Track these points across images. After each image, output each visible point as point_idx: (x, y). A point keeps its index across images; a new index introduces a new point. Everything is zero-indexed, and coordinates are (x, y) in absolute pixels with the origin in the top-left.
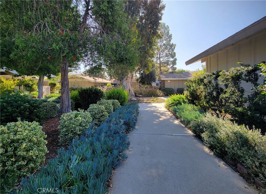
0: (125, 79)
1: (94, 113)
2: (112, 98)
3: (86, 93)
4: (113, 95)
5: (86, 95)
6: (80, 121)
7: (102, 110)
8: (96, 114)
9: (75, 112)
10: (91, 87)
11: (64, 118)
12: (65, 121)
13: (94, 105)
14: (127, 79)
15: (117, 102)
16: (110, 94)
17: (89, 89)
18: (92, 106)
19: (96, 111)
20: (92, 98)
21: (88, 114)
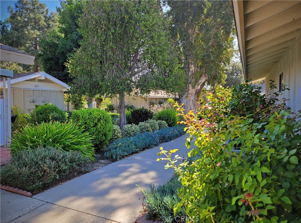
0: (184, 96)
1: (142, 128)
2: (161, 119)
3: (137, 113)
4: (163, 116)
5: (137, 115)
6: (133, 129)
7: (147, 127)
8: (143, 129)
9: (130, 125)
10: (141, 108)
11: (125, 127)
12: (126, 129)
13: (142, 123)
14: (187, 97)
15: (164, 123)
16: (160, 116)
17: (140, 110)
18: (140, 123)
19: (143, 127)
20: (142, 118)
21: (137, 127)
